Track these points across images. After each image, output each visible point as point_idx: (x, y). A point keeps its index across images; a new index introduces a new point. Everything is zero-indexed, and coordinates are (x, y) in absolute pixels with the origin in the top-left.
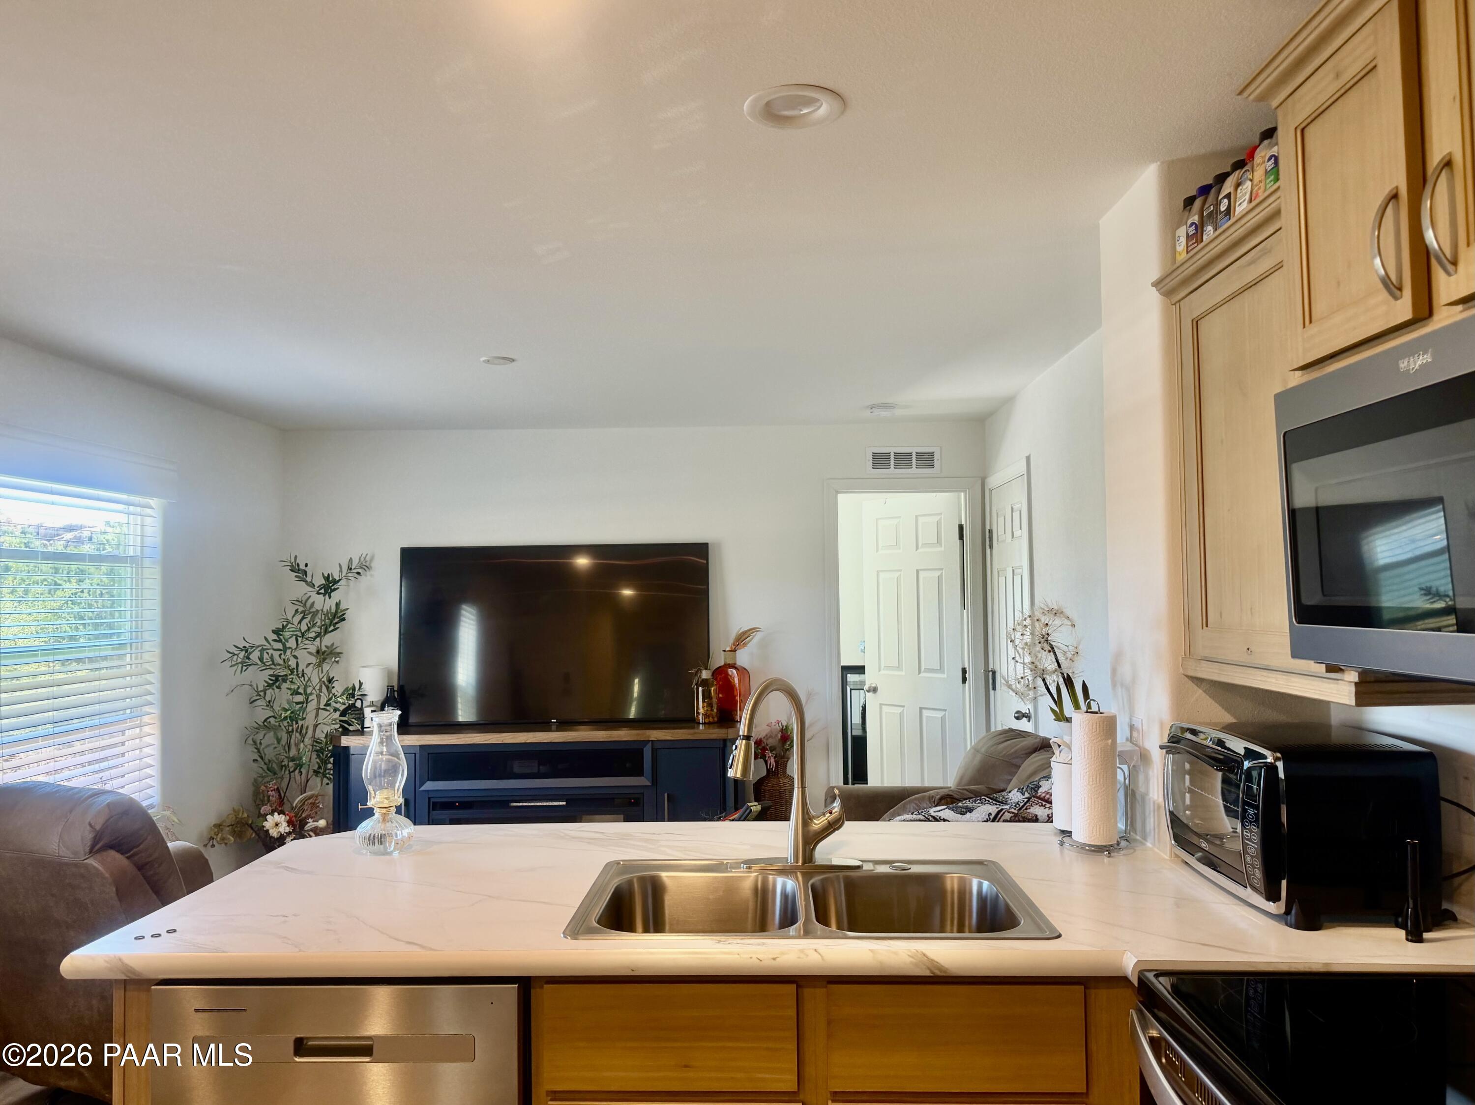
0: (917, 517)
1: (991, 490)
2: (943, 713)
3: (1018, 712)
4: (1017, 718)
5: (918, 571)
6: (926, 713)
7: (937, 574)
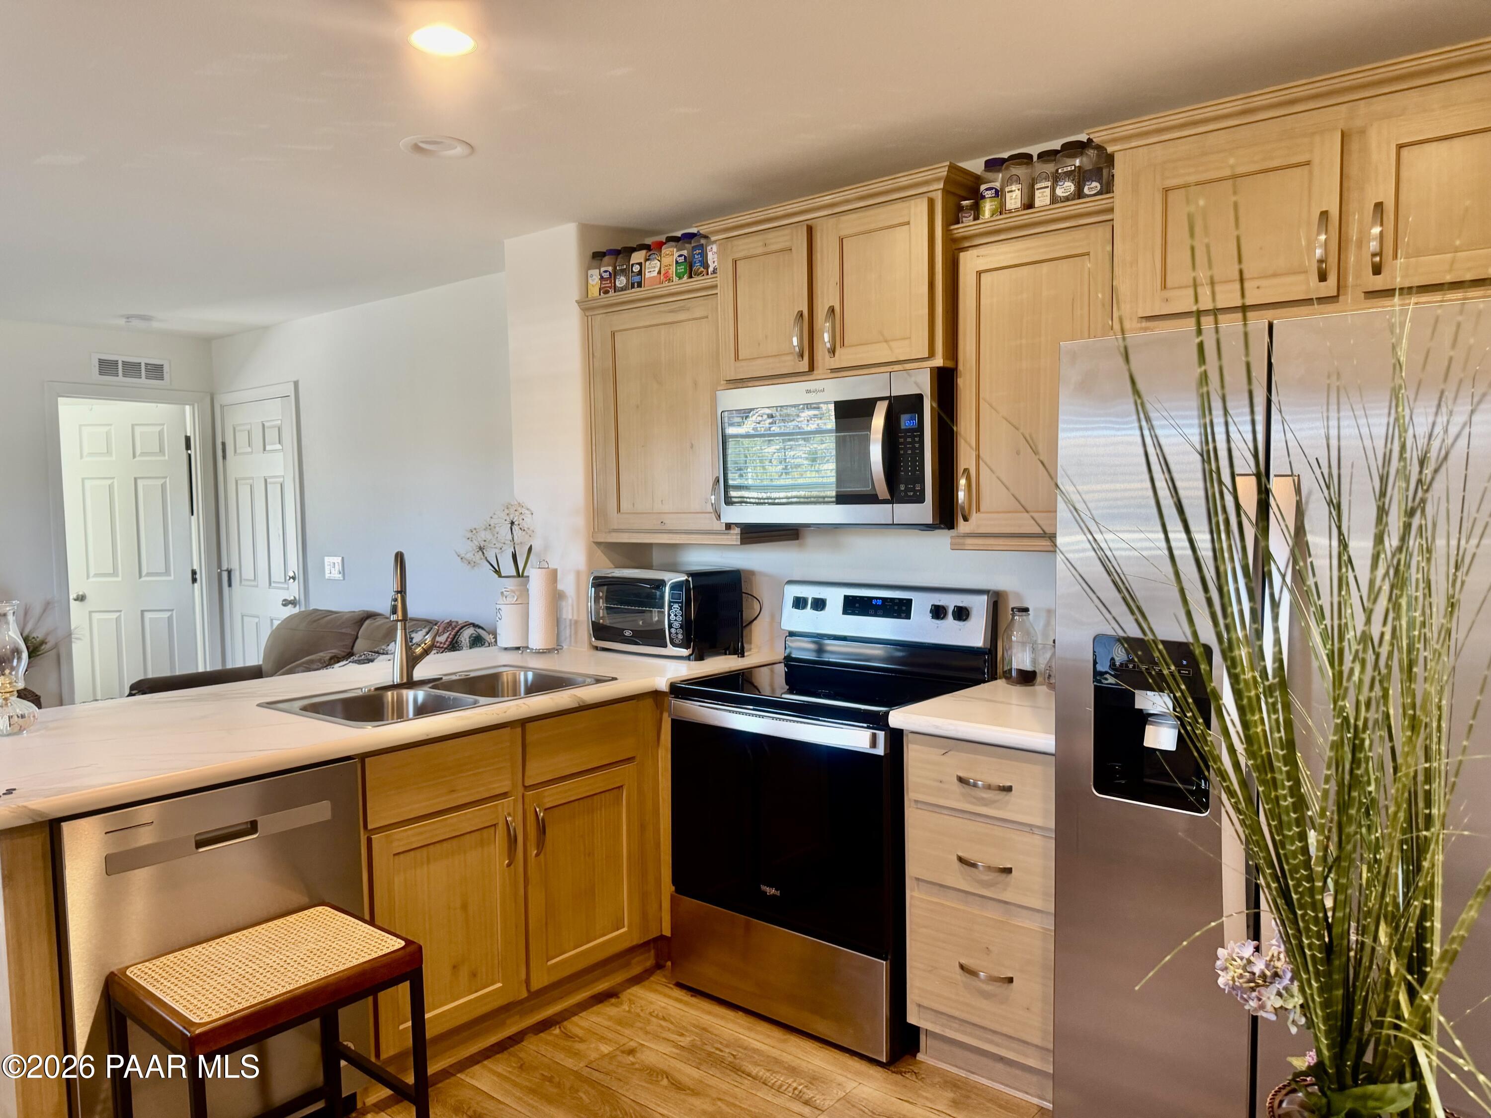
0: (133, 426)
1: (222, 407)
2: (169, 614)
3: (285, 600)
4: (284, 605)
5: (136, 479)
6: (148, 616)
7: (159, 482)
